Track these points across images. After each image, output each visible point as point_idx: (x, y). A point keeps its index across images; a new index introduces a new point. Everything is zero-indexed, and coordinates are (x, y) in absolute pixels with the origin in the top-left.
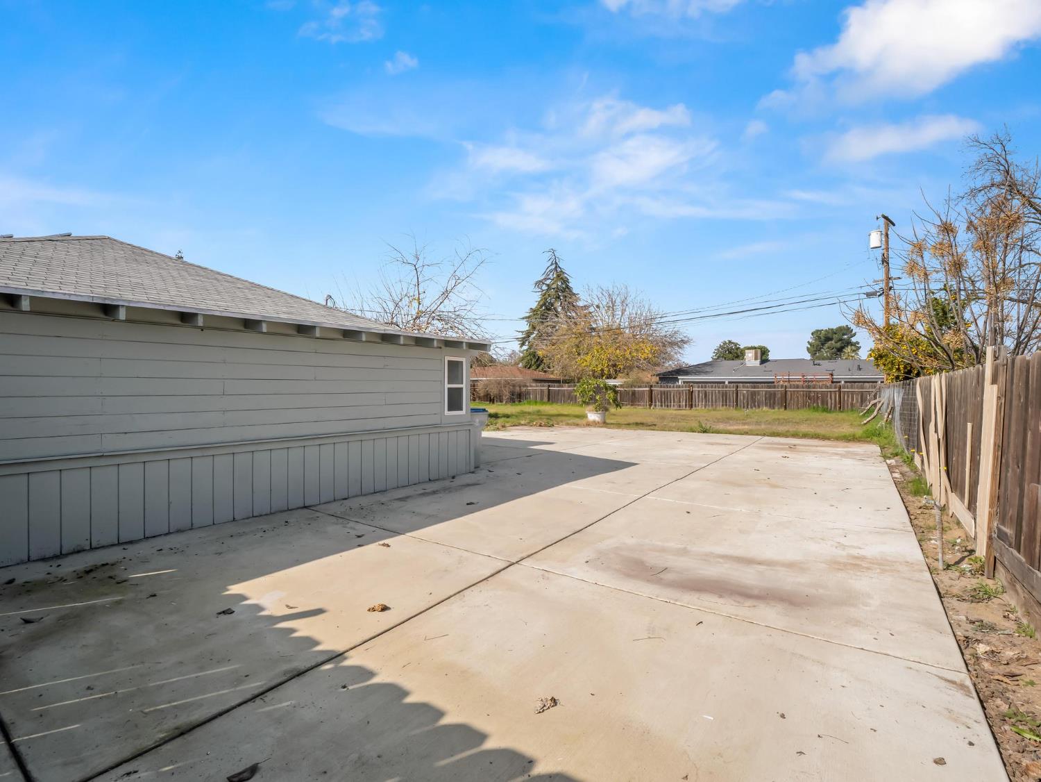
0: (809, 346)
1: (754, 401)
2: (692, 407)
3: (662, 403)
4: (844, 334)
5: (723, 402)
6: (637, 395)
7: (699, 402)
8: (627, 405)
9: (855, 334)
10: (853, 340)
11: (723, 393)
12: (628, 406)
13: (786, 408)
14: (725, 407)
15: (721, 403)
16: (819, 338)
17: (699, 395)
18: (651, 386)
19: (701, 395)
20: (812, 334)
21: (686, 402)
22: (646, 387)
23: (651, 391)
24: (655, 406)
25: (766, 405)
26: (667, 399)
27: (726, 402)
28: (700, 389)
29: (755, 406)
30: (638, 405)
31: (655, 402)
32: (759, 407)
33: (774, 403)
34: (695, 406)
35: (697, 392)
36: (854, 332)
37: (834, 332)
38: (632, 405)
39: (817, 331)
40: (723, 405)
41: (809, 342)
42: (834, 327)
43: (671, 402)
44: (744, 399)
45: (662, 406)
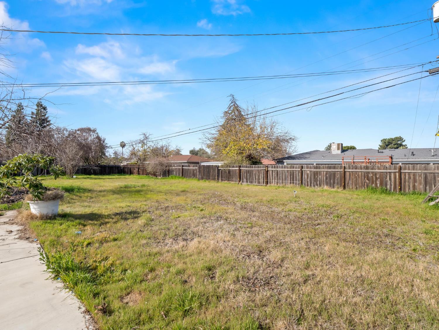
0: (380, 147)
1: (316, 180)
2: (267, 184)
3: (247, 179)
4: (398, 141)
5: (291, 181)
6: (231, 173)
7: (272, 180)
8: (225, 180)
9: (404, 141)
10: (404, 144)
11: (291, 172)
12: (226, 182)
13: (344, 188)
14: (292, 184)
15: (289, 182)
16: (385, 143)
17: (272, 174)
18: (240, 167)
19: (274, 174)
20: (381, 141)
21: (263, 180)
22: (237, 167)
23: (240, 170)
24: (243, 182)
25: (327, 184)
26: (251, 176)
27: (293, 180)
28: (273, 169)
29: (317, 185)
30: (232, 181)
31: (243, 179)
32: (320, 186)
33: (334, 183)
34: (270, 183)
35: (271, 172)
36: (403, 140)
37: (393, 140)
38: (228, 181)
39: (384, 139)
40: (290, 183)
41: (379, 145)
42: (393, 137)
43: (253, 180)
44: (307, 178)
45: (247, 182)
